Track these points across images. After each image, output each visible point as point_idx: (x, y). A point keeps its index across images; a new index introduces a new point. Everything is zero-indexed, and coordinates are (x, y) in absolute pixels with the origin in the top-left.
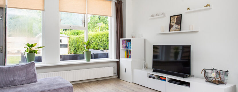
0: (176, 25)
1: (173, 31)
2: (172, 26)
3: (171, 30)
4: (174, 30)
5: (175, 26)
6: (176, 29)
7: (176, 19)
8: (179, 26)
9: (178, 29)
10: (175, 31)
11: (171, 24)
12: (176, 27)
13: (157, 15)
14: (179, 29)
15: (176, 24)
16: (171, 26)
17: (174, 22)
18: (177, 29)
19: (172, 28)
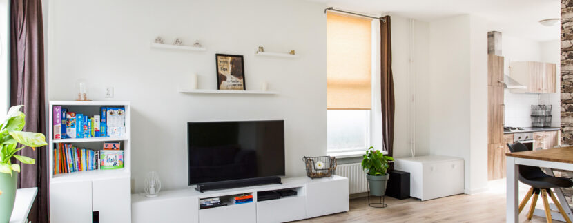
0: (233, 77)
1: (228, 89)
2: (225, 78)
3: (221, 86)
4: (230, 87)
5: (230, 78)
6: (235, 85)
7: (232, 63)
8: (242, 80)
9: (239, 87)
10: (234, 89)
11: (221, 72)
12: (234, 82)
13: (178, 42)
14: (243, 87)
15: (232, 74)
16: (220, 79)
17: (226, 70)
18: (236, 87)
19: (224, 83)
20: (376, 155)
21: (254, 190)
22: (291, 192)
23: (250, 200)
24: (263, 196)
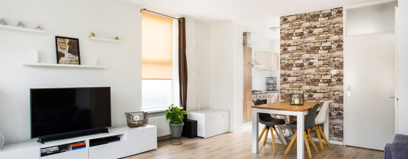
0: (70, 54)
2: (63, 55)
3: (60, 61)
4: (67, 62)
5: (67, 55)
6: (71, 61)
7: (69, 44)
8: (77, 57)
9: (75, 62)
10: (71, 64)
11: (59, 50)
12: (71, 58)
13: (21, 24)
14: (78, 62)
15: (69, 52)
16: (59, 56)
17: (65, 49)
18: (73, 62)
19: (62, 59)
20: (175, 110)
21: (87, 139)
22: (116, 138)
23: (84, 146)
24: (93, 143)
